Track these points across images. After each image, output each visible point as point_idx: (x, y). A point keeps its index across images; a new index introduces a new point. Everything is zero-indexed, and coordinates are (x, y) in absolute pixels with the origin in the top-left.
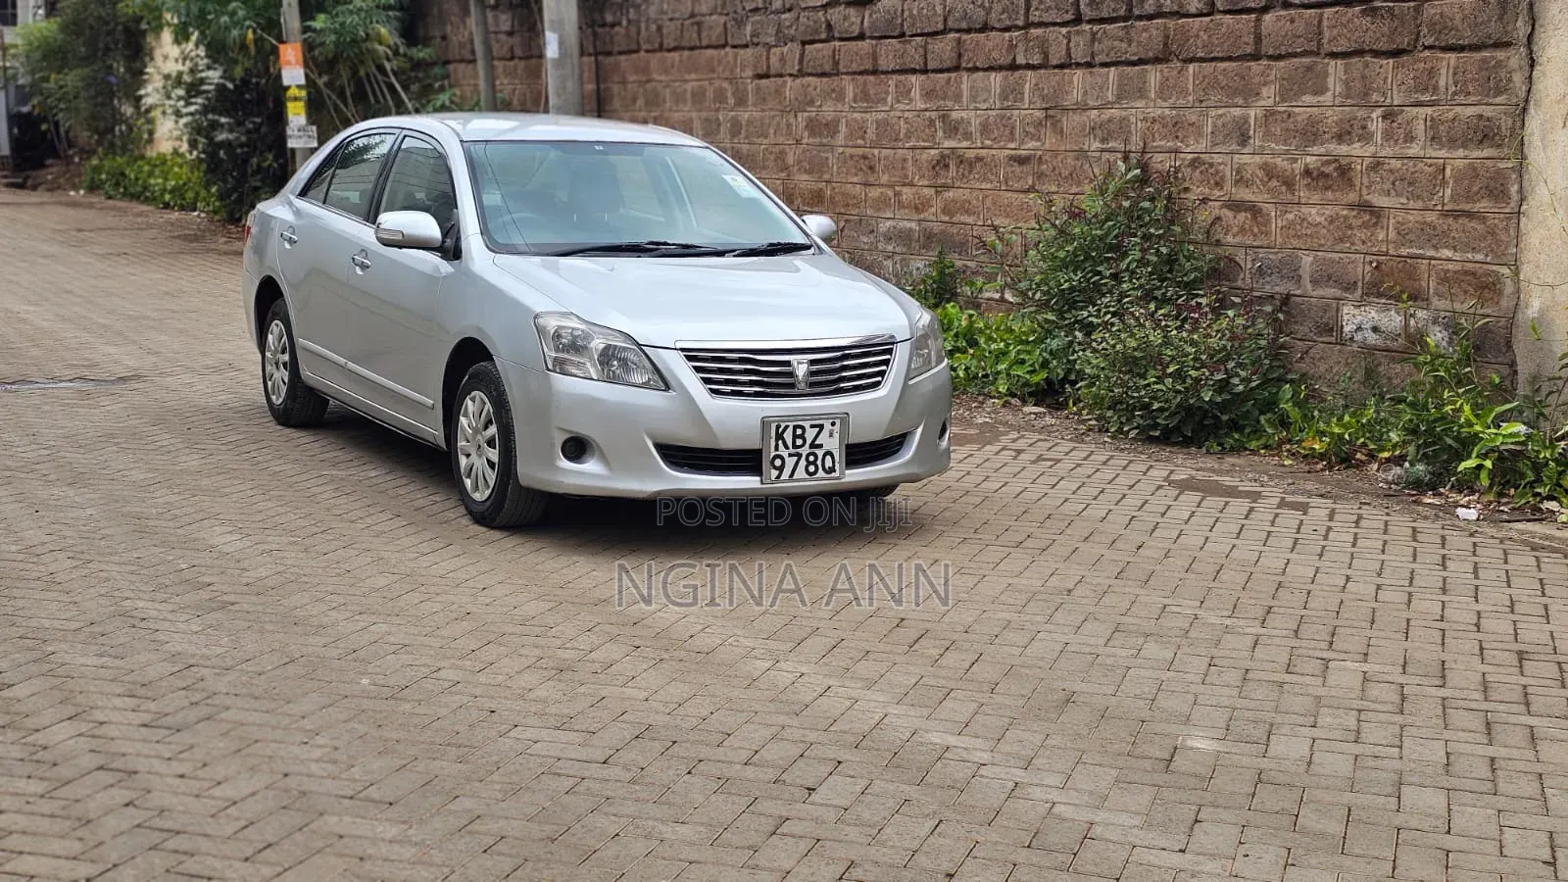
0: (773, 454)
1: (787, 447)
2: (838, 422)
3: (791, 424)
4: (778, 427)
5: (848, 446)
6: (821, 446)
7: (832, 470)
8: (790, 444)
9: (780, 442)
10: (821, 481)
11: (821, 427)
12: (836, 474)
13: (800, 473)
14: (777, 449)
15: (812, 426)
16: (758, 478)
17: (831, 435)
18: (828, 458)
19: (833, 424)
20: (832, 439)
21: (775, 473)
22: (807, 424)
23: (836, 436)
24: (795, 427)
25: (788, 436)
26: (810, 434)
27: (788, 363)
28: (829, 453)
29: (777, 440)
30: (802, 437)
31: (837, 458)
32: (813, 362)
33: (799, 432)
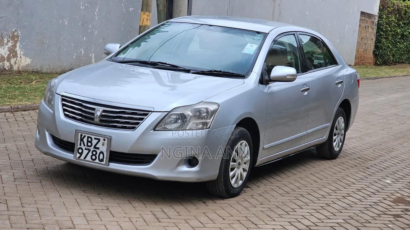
0: (79, 146)
1: (84, 145)
2: (106, 139)
3: (87, 135)
4: (81, 135)
5: (111, 152)
6: (98, 148)
7: (102, 160)
8: (86, 145)
9: (82, 142)
10: (97, 164)
11: (99, 140)
12: (104, 163)
13: (89, 158)
14: (80, 145)
15: (95, 139)
16: (73, 155)
17: (103, 145)
18: (101, 155)
19: (104, 140)
20: (103, 146)
21: (78, 155)
22: (93, 137)
23: (106, 146)
24: (88, 137)
25: (85, 140)
26: (94, 142)
27: (94, 109)
28: (101, 152)
29: (81, 141)
30: (91, 142)
31: (105, 156)
32: (104, 111)
33: (90, 139)
